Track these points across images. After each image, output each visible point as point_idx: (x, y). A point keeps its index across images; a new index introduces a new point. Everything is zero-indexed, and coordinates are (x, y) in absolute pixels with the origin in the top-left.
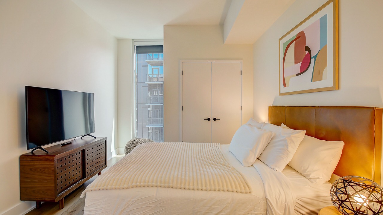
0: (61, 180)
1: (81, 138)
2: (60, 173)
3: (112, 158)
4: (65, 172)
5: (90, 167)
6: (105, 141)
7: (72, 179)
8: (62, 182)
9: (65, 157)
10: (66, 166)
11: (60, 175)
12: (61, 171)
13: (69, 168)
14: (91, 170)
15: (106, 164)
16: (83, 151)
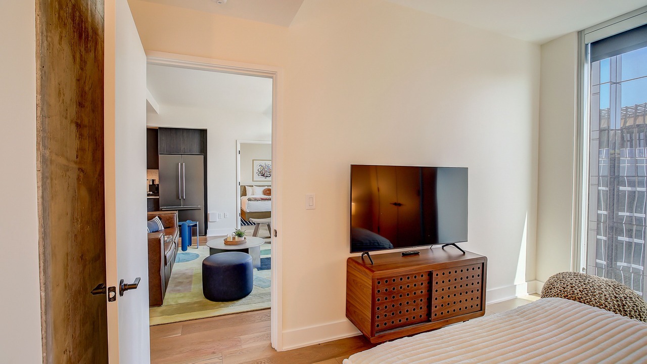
0: (385, 312)
1: (443, 247)
2: (383, 300)
3: (516, 298)
4: (392, 301)
5: (442, 305)
6: (483, 264)
7: (405, 315)
8: (386, 315)
9: (394, 277)
10: (395, 292)
11: (384, 303)
12: (386, 299)
13: (401, 296)
14: (445, 312)
15: (481, 310)
16: (430, 274)
